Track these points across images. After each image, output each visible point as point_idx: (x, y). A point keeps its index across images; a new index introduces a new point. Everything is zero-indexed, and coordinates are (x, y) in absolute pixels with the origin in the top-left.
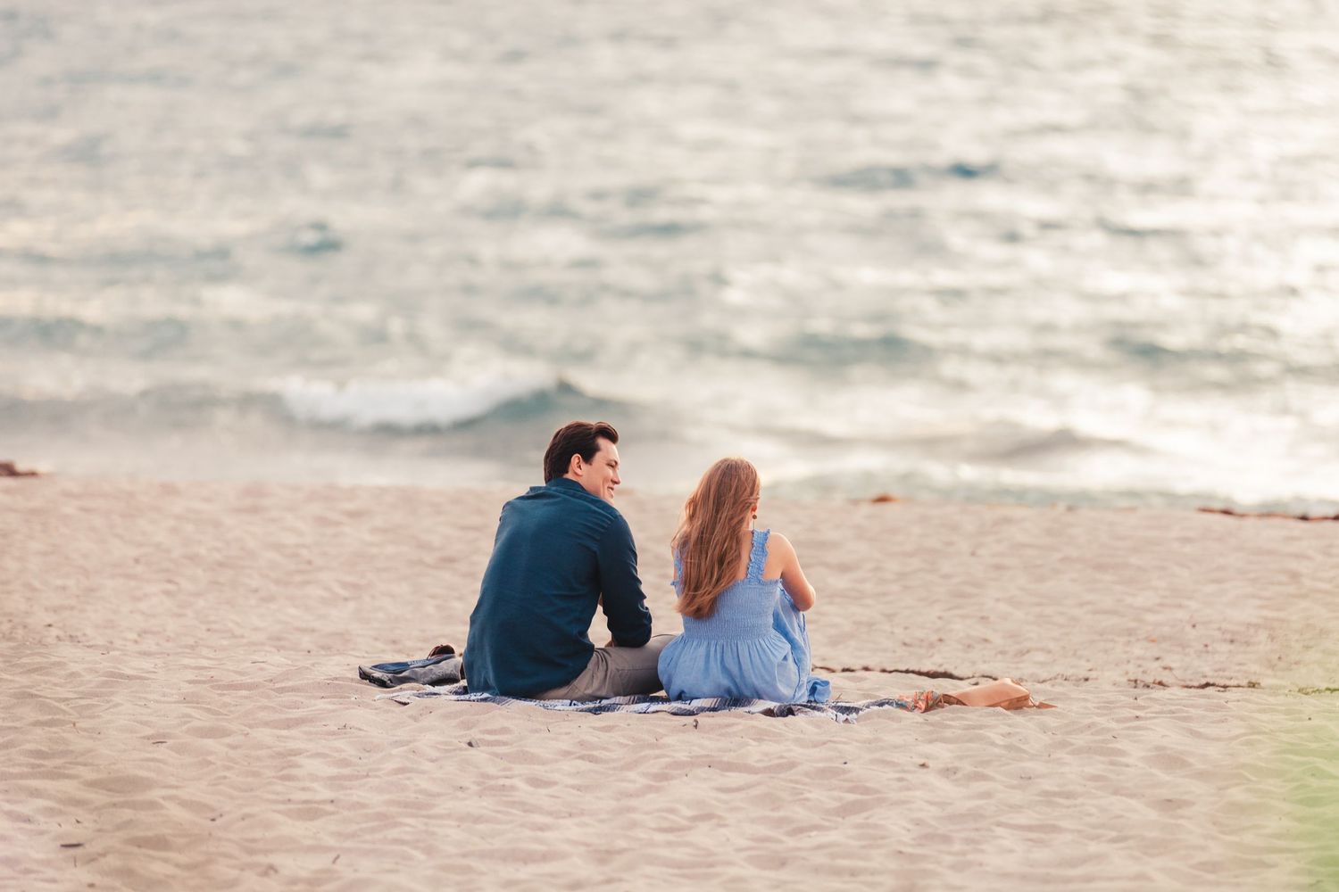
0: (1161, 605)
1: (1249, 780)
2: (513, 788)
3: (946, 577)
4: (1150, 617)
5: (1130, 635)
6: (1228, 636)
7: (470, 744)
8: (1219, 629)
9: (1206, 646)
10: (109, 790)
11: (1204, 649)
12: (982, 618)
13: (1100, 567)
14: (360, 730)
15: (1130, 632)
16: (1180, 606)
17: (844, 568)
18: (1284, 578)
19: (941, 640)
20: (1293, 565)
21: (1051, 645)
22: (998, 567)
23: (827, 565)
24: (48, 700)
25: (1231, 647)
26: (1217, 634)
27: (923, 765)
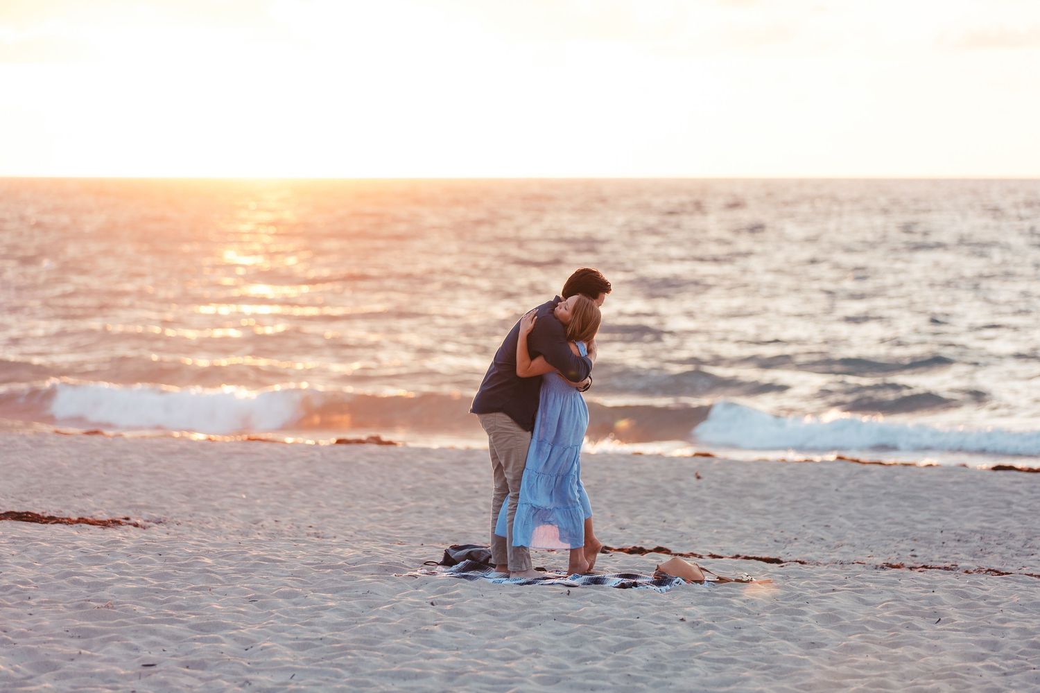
0: (930, 519)
1: (868, 630)
2: (432, 632)
3: (818, 503)
4: (920, 526)
5: (904, 536)
6: (958, 538)
7: (432, 604)
8: (955, 533)
9: (943, 543)
10: (202, 630)
11: (941, 544)
12: (827, 526)
13: (904, 498)
14: (377, 594)
15: (905, 535)
16: (939, 520)
17: (764, 498)
18: (1003, 505)
19: (796, 539)
20: (1009, 497)
21: (857, 542)
22: (849, 498)
23: (755, 496)
24: (212, 575)
25: (957, 544)
26: (953, 537)
27: (682, 620)
